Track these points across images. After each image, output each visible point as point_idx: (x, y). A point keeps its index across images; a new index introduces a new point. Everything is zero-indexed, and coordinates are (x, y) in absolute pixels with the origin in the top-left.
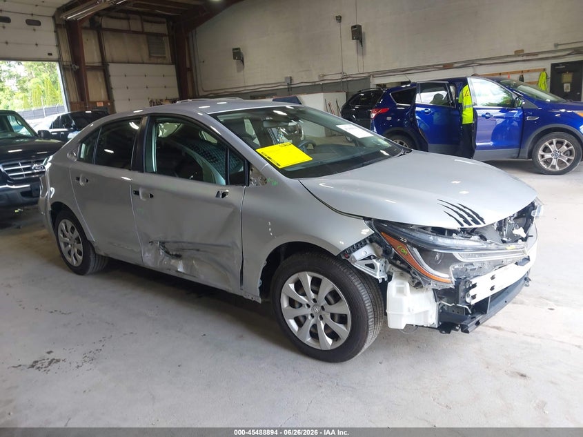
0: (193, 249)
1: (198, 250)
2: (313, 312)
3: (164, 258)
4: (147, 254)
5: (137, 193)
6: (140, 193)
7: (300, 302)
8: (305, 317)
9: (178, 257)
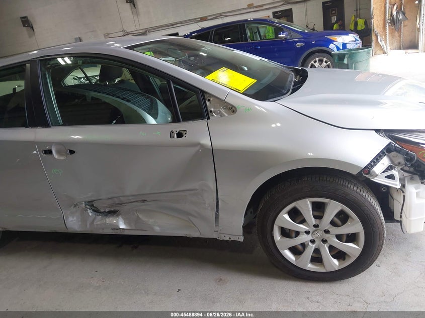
0: (134, 202)
1: (144, 201)
2: (314, 238)
3: (95, 218)
4: (71, 219)
5: (49, 152)
6: (54, 152)
7: (297, 230)
8: (304, 245)
9: (113, 213)
